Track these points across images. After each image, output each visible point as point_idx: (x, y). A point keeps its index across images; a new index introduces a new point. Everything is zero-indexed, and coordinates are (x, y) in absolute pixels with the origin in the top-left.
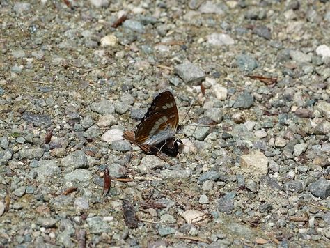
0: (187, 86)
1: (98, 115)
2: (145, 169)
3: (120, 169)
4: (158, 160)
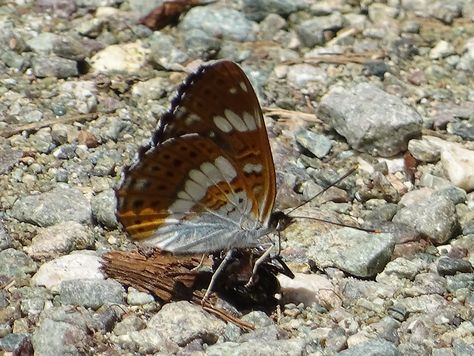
0: (360, 160)
1: (32, 228)
2: (155, 341)
3: (68, 335)
4: (199, 316)
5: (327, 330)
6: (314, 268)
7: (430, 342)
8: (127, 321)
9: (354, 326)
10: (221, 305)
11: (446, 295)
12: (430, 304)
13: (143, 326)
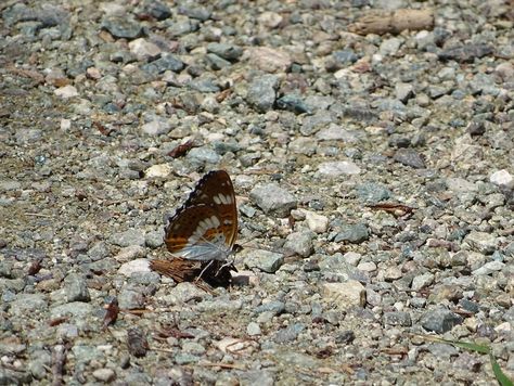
2: (174, 300)
3: (134, 296)
4: (194, 289)
5: (253, 296)
6: (247, 268)
7: (300, 302)
8: (161, 290)
9: (265, 294)
10: (204, 284)
11: (308, 281)
12: (300, 285)
13: (169, 293)
